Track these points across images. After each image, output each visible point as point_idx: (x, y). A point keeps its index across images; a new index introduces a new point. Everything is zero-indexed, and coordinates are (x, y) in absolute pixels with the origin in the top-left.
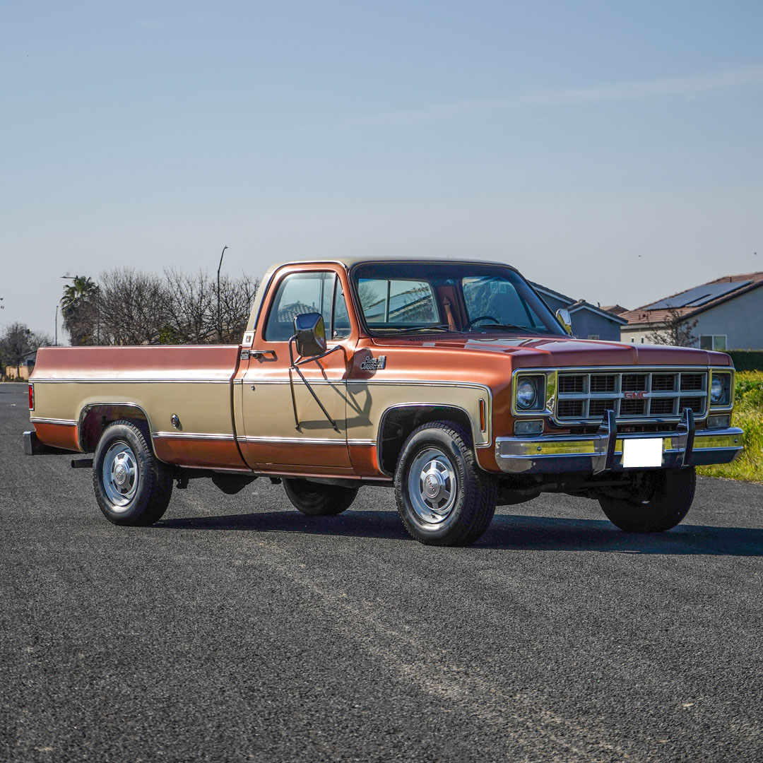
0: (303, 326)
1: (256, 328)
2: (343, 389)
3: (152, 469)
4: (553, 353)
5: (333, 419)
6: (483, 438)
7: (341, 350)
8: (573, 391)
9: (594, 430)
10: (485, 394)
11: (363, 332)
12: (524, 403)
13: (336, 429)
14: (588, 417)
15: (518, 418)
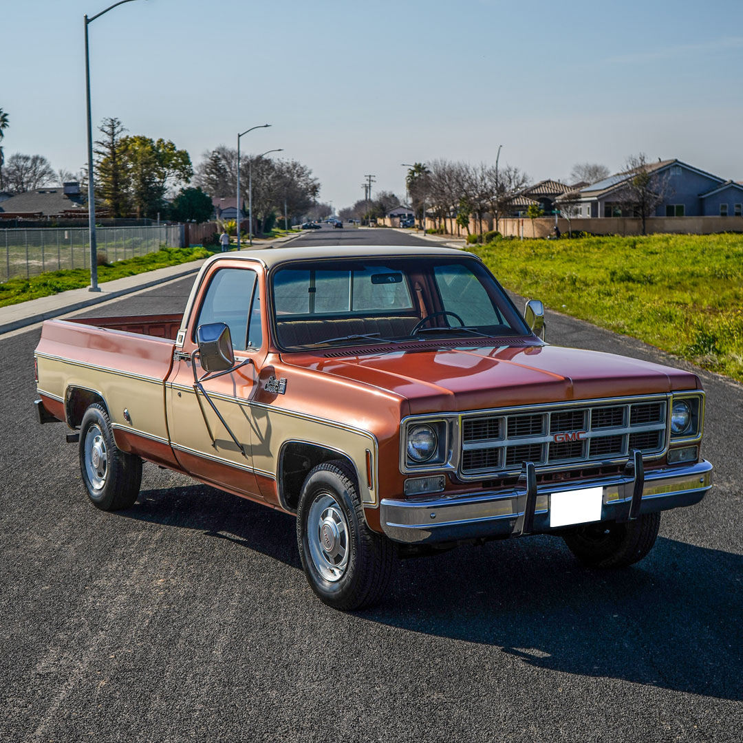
0: (206, 339)
1: (187, 328)
2: (248, 410)
3: (118, 458)
4: (457, 394)
5: (240, 441)
6: (370, 496)
7: (251, 364)
8: (485, 437)
9: (513, 482)
10: (370, 445)
11: (272, 345)
12: (419, 457)
13: (244, 454)
14: (504, 467)
15: (409, 475)
